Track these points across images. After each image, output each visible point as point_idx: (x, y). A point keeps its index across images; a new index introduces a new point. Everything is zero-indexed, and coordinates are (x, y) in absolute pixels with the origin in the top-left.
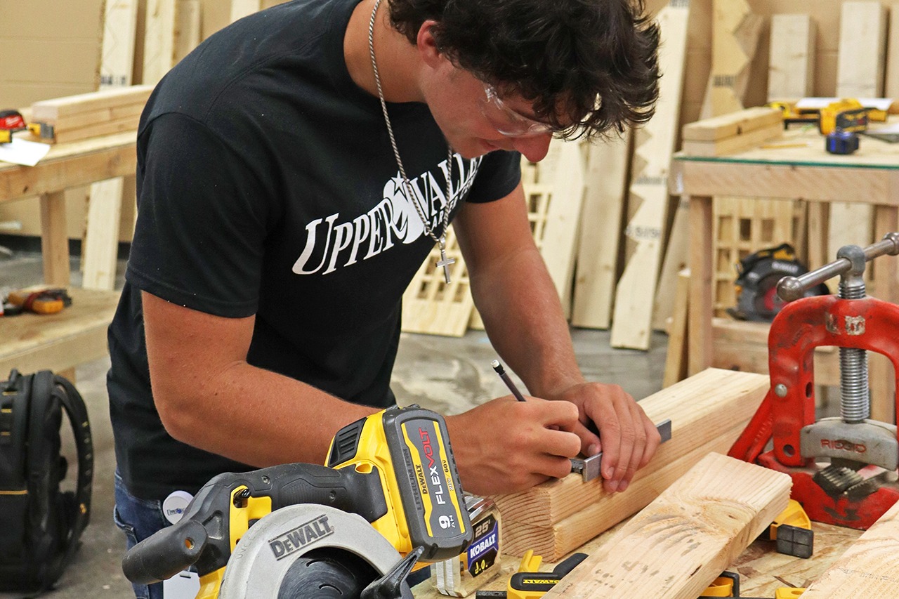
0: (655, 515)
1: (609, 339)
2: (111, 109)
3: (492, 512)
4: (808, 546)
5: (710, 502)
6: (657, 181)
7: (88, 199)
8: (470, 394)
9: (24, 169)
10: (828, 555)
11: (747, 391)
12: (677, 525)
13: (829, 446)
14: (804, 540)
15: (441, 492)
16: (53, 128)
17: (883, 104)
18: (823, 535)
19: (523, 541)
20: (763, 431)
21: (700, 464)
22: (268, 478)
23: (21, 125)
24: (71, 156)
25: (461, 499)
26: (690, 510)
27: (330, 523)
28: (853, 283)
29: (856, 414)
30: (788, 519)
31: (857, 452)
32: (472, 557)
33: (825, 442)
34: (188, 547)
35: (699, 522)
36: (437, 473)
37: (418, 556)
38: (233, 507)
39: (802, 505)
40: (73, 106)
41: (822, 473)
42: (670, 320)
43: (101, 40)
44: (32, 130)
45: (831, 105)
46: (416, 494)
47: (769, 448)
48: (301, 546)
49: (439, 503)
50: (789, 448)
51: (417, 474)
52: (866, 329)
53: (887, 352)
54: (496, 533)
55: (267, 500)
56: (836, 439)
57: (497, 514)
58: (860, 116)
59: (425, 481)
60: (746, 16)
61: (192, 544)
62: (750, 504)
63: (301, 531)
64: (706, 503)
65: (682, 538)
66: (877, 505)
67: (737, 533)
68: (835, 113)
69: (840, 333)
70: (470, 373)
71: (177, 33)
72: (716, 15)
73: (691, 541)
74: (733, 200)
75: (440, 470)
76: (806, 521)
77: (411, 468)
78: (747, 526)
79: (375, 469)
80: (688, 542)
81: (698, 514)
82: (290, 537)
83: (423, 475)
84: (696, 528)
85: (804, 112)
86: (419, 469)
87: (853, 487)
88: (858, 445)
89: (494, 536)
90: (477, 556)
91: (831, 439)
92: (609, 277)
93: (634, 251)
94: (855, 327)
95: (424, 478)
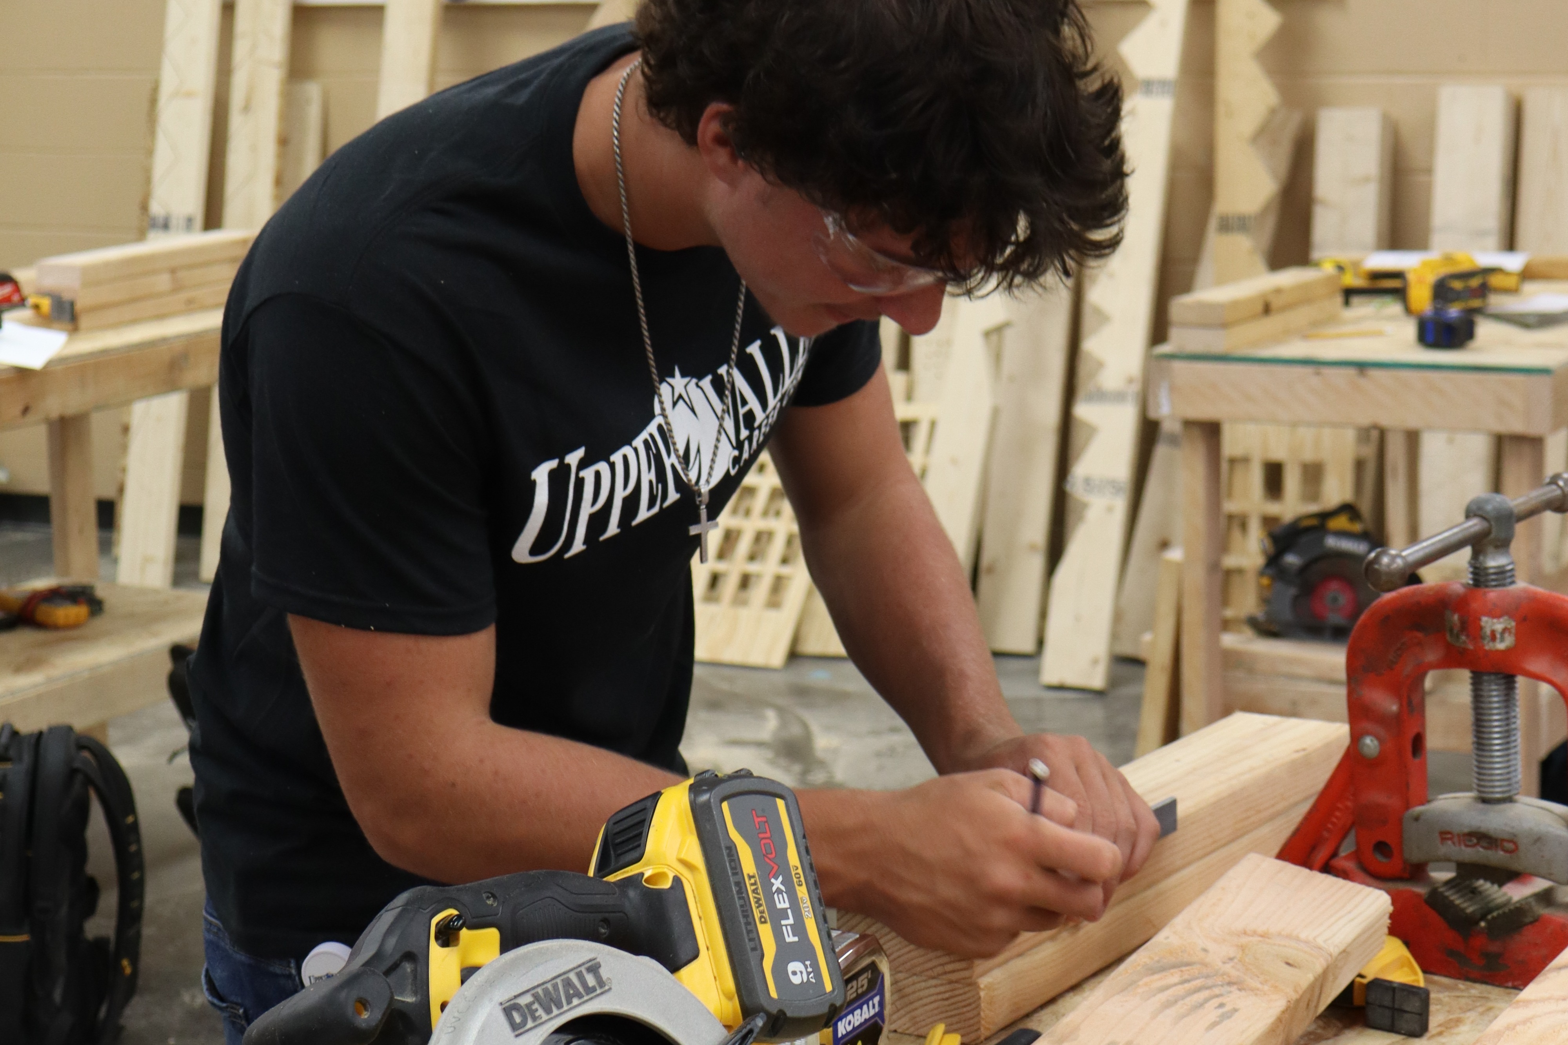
0: (1158, 962)
1: (1037, 672)
2: (173, 271)
3: (873, 958)
4: (1420, 1014)
5: (1251, 939)
6: (1119, 397)
7: (126, 429)
8: (797, 768)
9: (22, 374)
10: (1456, 1030)
11: (1304, 750)
12: (1197, 978)
13: (1454, 843)
14: (1413, 1005)
15: (791, 921)
16: (72, 304)
17: (1513, 262)
18: (1444, 996)
19: (927, 1008)
20: (1337, 817)
21: (1231, 873)
22: (494, 896)
23: (16, 298)
24: (105, 352)
25: (824, 933)
26: (1218, 953)
27: (604, 973)
28: (1494, 559)
29: (1500, 786)
30: (1383, 969)
31: (1502, 853)
32: (840, 1035)
33: (1445, 835)
34: (360, 1014)
35: (1234, 973)
36: (783, 888)
37: (756, 1030)
38: (434, 946)
39: (1407, 944)
40: (107, 265)
41: (1441, 890)
42: (1147, 637)
43: (150, 152)
44: (36, 307)
45: (1425, 264)
46: (748, 924)
47: (1347, 847)
48: (555, 1011)
49: (788, 940)
50: (1382, 847)
51: (750, 889)
52: (1518, 639)
53: (1555, 679)
54: (881, 993)
55: (492, 935)
56: (1466, 830)
57: (881, 961)
58: (1475, 283)
59: (763, 902)
60: (1273, 112)
61: (366, 1009)
62: (1320, 941)
63: (555, 986)
64: (1244, 940)
65: (1206, 1000)
66: (1536, 944)
67: (1301, 992)
68: (1431, 278)
69: (1471, 647)
70: (795, 730)
71: (283, 142)
72: (1221, 109)
73: (1221, 1005)
74: (1251, 428)
75: (788, 883)
76: (1415, 973)
77: (738, 878)
78: (1316, 980)
79: (677, 881)
80: (1216, 1008)
81: (1231, 959)
82: (536, 997)
83: (760, 891)
84: (1230, 984)
85: (1377, 275)
86: (753, 881)
87: (1495, 914)
88: (1503, 840)
89: (876, 1000)
90: (848, 1033)
91: (1456, 830)
92: (1036, 563)
93: (1080, 518)
94: (1498, 636)
95: (762, 896)
